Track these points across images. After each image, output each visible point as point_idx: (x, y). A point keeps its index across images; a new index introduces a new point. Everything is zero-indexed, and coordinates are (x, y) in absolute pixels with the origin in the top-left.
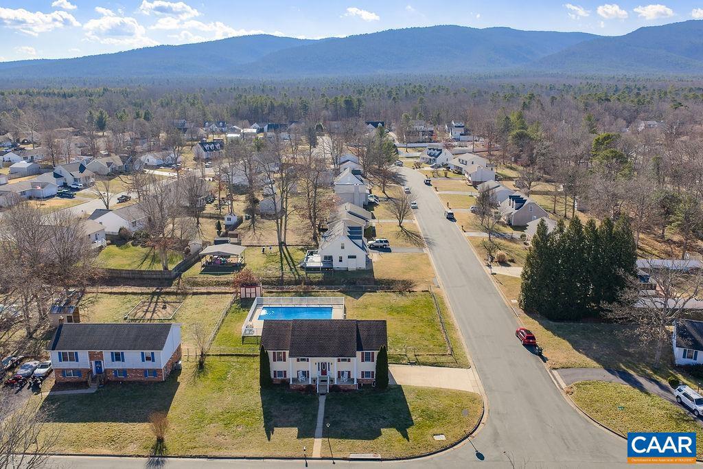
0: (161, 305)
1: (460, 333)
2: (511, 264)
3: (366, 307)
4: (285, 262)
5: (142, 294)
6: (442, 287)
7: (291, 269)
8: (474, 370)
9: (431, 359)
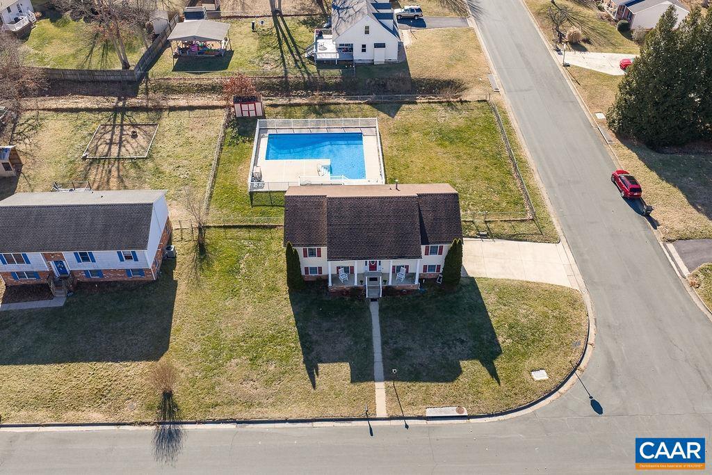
0: (129, 130)
1: (537, 177)
2: (587, 46)
3: (407, 132)
4: (285, 48)
5: (100, 110)
6: (501, 90)
7: (296, 61)
8: (566, 245)
9: (507, 229)
